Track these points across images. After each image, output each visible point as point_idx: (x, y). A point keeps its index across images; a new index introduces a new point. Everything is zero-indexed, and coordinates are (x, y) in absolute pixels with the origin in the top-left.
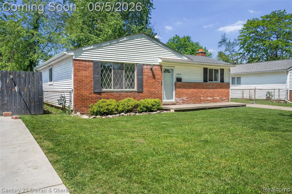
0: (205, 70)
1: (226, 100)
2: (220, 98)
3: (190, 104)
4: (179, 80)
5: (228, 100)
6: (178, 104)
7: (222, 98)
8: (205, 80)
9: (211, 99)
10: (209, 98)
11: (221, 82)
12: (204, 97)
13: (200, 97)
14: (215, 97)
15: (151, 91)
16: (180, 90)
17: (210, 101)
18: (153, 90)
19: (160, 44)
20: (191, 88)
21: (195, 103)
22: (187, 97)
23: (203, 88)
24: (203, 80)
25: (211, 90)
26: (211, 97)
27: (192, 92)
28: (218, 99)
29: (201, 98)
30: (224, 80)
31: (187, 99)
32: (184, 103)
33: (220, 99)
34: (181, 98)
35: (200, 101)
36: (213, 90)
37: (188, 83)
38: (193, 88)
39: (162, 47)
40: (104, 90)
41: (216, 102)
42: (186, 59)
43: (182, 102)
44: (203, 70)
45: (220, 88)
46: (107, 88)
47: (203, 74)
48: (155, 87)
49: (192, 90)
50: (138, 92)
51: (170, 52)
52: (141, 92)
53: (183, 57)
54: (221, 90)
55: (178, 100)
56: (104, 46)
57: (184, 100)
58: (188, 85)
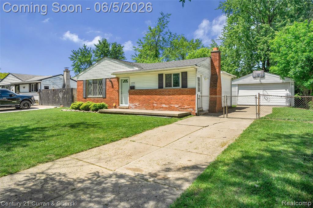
0: (161, 76)
1: (190, 109)
2: (179, 106)
3: (142, 109)
4: (132, 88)
5: (192, 109)
6: (131, 108)
7: (183, 106)
8: (161, 86)
9: (167, 106)
10: (164, 106)
11: (182, 87)
12: (157, 104)
13: (153, 103)
14: (172, 104)
15: (111, 97)
16: (132, 96)
17: (166, 109)
18: (112, 96)
19: (116, 62)
20: (143, 95)
21: (147, 109)
22: (139, 103)
23: (157, 95)
24: (158, 86)
25: (167, 97)
26: (166, 104)
27: (144, 98)
28: (176, 106)
29: (154, 105)
30: (188, 85)
31: (139, 104)
32: (136, 107)
33: (180, 108)
34: (133, 103)
35: (153, 108)
36: (169, 97)
37: (140, 90)
38: (145, 95)
39: (118, 63)
40: (89, 96)
41: (172, 110)
42: (137, 69)
43: (135, 107)
44: (158, 76)
45: (180, 94)
46: (90, 95)
47: (158, 81)
48: (114, 94)
49: (144, 96)
50: (104, 98)
51: (124, 65)
52: (105, 98)
53: (134, 68)
54: (181, 96)
55: (131, 105)
56: (87, 71)
57: (136, 105)
58: (140, 92)
